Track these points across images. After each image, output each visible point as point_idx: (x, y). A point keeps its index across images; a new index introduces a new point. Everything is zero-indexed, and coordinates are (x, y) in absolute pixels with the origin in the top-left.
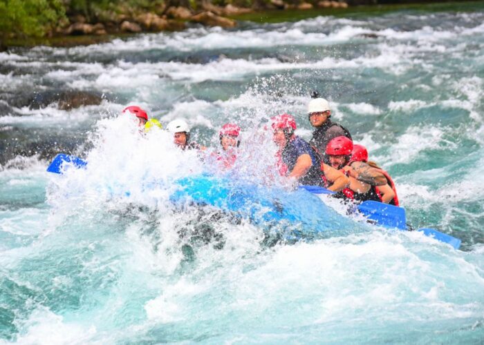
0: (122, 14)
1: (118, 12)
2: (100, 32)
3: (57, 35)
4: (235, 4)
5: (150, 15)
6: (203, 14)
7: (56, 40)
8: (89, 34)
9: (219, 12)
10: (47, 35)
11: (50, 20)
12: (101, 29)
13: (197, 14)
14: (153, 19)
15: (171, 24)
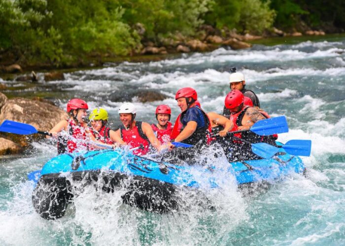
0: (178, 40)
1: (175, 40)
2: (163, 52)
3: (135, 54)
4: (251, 33)
5: (196, 41)
6: (230, 40)
7: (135, 58)
8: (156, 54)
9: (241, 39)
10: (128, 55)
11: (131, 45)
12: (164, 50)
13: (226, 40)
14: (197, 43)
15: (210, 47)
